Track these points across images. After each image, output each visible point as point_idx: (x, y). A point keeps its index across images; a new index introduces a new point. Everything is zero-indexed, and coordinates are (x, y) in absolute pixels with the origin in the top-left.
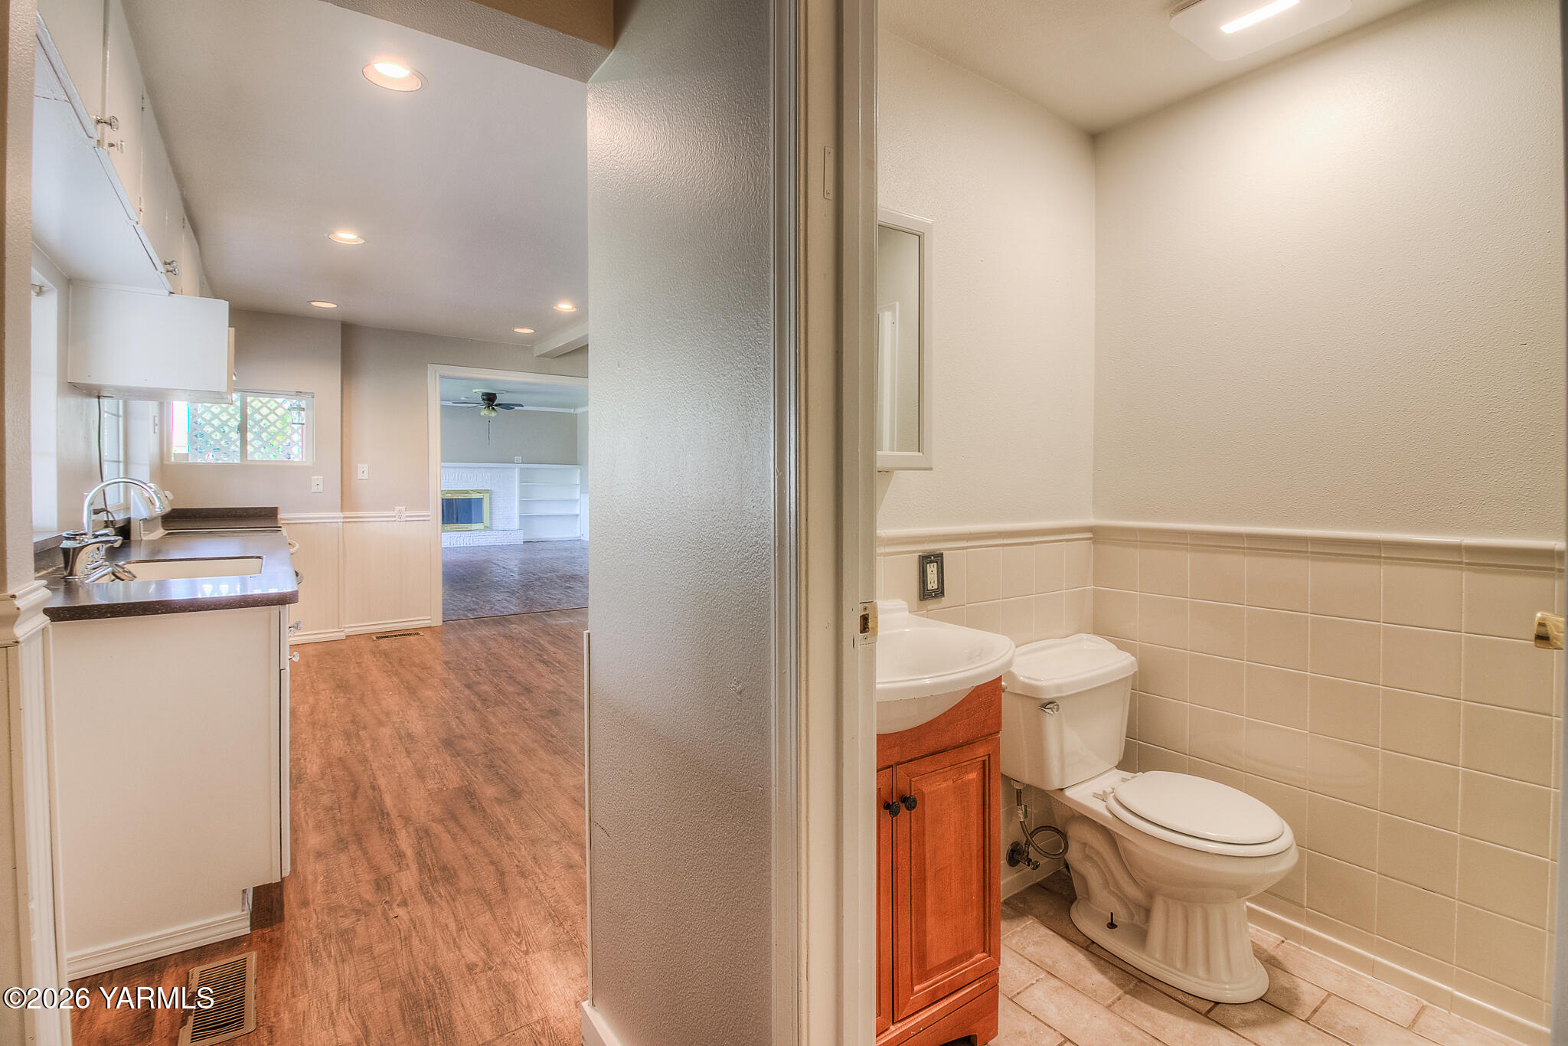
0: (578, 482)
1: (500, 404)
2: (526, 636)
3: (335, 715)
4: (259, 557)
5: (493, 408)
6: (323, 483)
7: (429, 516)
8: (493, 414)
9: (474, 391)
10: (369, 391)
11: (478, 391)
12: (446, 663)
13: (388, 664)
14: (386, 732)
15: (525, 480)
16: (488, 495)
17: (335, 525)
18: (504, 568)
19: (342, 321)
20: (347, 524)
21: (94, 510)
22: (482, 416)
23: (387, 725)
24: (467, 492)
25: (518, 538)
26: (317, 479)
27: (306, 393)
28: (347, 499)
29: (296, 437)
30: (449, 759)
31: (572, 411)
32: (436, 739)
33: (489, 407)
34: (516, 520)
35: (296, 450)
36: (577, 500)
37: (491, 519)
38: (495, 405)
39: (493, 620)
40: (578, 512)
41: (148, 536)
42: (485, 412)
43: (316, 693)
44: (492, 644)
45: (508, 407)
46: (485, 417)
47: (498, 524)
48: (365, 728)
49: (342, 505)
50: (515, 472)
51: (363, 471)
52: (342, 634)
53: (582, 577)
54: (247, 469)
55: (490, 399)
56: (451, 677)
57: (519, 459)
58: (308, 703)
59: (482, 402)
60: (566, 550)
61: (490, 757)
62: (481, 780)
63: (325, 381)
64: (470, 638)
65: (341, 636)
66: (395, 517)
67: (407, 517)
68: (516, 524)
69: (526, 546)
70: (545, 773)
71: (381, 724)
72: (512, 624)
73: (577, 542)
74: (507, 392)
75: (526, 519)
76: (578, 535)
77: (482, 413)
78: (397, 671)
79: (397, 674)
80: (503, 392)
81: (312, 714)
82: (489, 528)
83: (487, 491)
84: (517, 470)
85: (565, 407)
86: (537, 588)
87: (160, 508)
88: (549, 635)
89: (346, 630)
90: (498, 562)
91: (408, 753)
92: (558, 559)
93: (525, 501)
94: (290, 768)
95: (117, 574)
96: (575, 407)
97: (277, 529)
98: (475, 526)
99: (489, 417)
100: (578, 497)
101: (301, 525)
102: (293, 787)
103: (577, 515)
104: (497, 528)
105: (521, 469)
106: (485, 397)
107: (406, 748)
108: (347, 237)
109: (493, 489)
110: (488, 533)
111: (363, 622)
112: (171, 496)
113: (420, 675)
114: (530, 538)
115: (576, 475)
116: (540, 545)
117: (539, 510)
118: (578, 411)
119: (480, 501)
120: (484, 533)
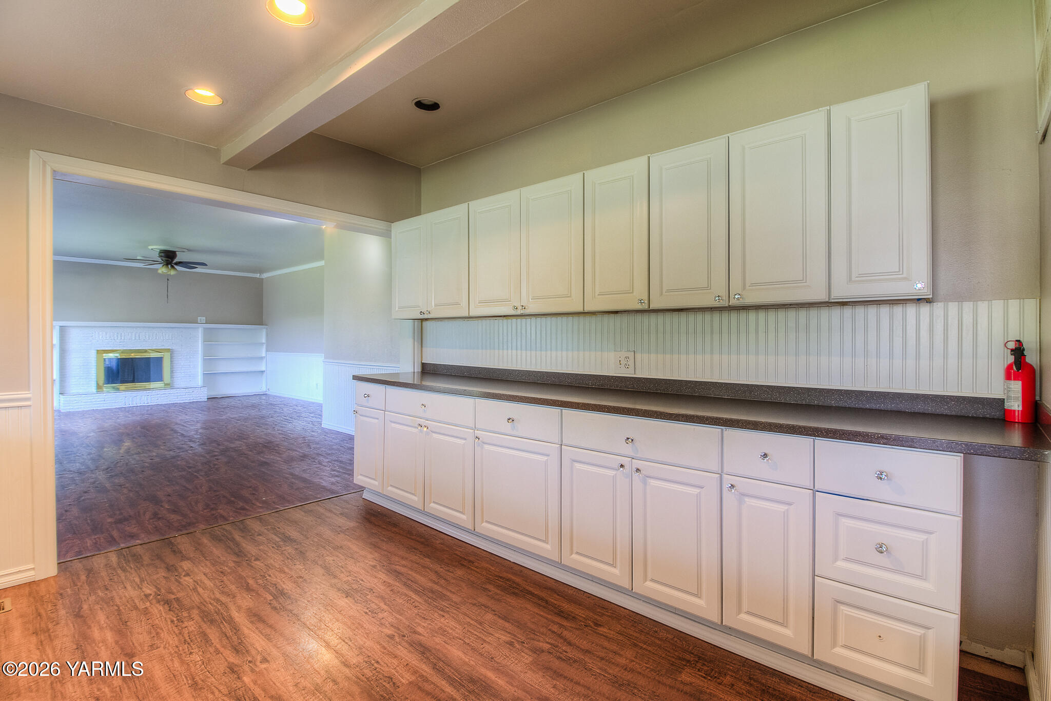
0: (264, 341)
1: (180, 263)
5: (172, 267)
7: (29, 400)
8: (173, 272)
9: (150, 247)
11: (155, 248)
15: (208, 339)
16: (169, 354)
22: (159, 274)
24: (145, 351)
25: (202, 395)
31: (258, 276)
33: (167, 265)
34: (200, 377)
36: (262, 358)
37: (172, 377)
38: (175, 264)
39: (150, 548)
40: (263, 369)
42: (162, 270)
45: (190, 265)
46: (162, 274)
47: (180, 382)
50: (199, 333)
55: (169, 257)
57: (201, 319)
59: (159, 259)
60: (253, 406)
68: (200, 381)
69: (211, 402)
73: (263, 398)
74: (189, 250)
75: (210, 376)
76: (265, 391)
77: (160, 271)
80: (184, 250)
82: (169, 386)
83: (168, 350)
84: (200, 329)
85: (254, 271)
92: (246, 419)
93: (209, 360)
96: (261, 271)
98: (153, 385)
99: (168, 275)
100: (264, 355)
103: (262, 372)
104: (178, 386)
105: (205, 329)
106: (162, 254)
109: (173, 348)
110: (167, 391)
114: (214, 394)
115: (262, 335)
116: (225, 403)
117: (223, 367)
118: (265, 276)
119: (160, 360)
120: (163, 392)
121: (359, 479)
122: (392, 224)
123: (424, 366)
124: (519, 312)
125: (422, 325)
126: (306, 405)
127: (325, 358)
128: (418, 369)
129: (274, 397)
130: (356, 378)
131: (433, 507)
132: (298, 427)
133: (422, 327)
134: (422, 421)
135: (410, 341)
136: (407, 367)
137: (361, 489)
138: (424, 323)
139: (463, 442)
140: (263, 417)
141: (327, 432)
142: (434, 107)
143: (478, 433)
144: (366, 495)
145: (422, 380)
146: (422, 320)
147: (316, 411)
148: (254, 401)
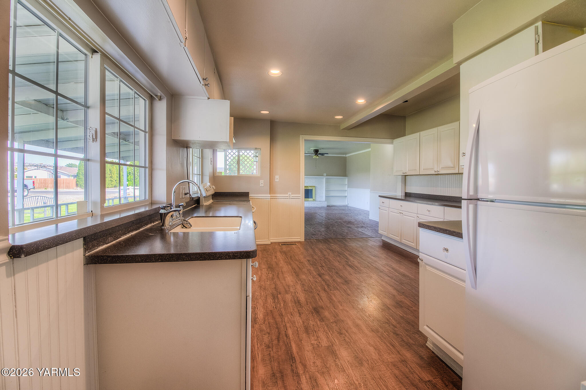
0: (347, 183)
1: (320, 154)
2: (338, 250)
3: (268, 283)
4: (241, 217)
6: (263, 183)
7: (300, 197)
8: (317, 157)
9: (311, 149)
10: (279, 147)
12: (309, 261)
13: (286, 258)
14: (288, 297)
15: (327, 182)
16: (315, 188)
17: (267, 199)
18: (322, 216)
19: (270, 120)
20: (272, 199)
21: (185, 193)
23: (289, 294)
24: (310, 187)
25: (325, 204)
26: (262, 181)
27: (258, 149)
28: (272, 190)
29: (255, 167)
30: (319, 322)
31: (345, 156)
32: (311, 307)
33: (316, 155)
34: (324, 197)
35: (255, 171)
36: (346, 191)
37: (315, 197)
38: (318, 154)
39: (323, 240)
40: (347, 195)
41: (206, 203)
42: (315, 157)
43: (261, 270)
44: (325, 253)
45: (322, 154)
46: (315, 158)
47: (318, 199)
48: (280, 293)
49: (270, 192)
51: (277, 178)
52: (270, 242)
53: (353, 223)
54: (239, 178)
55: (316, 152)
56: (311, 269)
57: (325, 174)
58: (258, 275)
59: (314, 153)
60: (343, 210)
61: (338, 326)
62: (337, 343)
63: (264, 143)
64: (316, 249)
65: (269, 243)
66: (288, 197)
67: (292, 197)
68: (324, 199)
69: (328, 208)
70: (371, 347)
71: (287, 292)
72: (331, 243)
73: (346, 207)
74: (322, 149)
75: (327, 197)
76: (347, 204)
77: (314, 157)
78: (290, 262)
79: (290, 264)
80: (321, 149)
81: (259, 281)
82: (314, 200)
83: (314, 186)
84: (324, 179)
85: (343, 154)
86: (337, 227)
87: (212, 192)
88: (348, 251)
89: (271, 240)
90: (319, 214)
91: (300, 314)
92: (341, 214)
93: (327, 191)
94: (252, 313)
95: (184, 225)
96: (346, 154)
97: (248, 201)
98: (311, 199)
100: (347, 189)
101: (256, 199)
102: (253, 327)
103: (346, 196)
105: (326, 178)
107: (298, 310)
108: (275, 72)
109: (316, 186)
110: (314, 202)
111: (277, 238)
112: (214, 188)
113: (299, 266)
114: (329, 204)
115: (346, 180)
116: (333, 208)
117: (332, 194)
118: (347, 155)
119: (312, 190)
120: (313, 202)
121: (380, 232)
122: (394, 140)
123: (406, 193)
124: (437, 173)
125: (405, 177)
126: (363, 211)
127: (371, 191)
128: (404, 194)
129: (351, 207)
130: (380, 196)
131: (404, 241)
132: (360, 218)
133: (405, 178)
134: (401, 212)
135: (400, 184)
136: (400, 194)
137: (381, 235)
138: (406, 177)
139: (414, 218)
140: (347, 214)
141: (371, 220)
142: (407, 101)
143: (418, 215)
144: (383, 238)
145: (405, 198)
146: (405, 176)
147: (367, 213)
148: (343, 208)
